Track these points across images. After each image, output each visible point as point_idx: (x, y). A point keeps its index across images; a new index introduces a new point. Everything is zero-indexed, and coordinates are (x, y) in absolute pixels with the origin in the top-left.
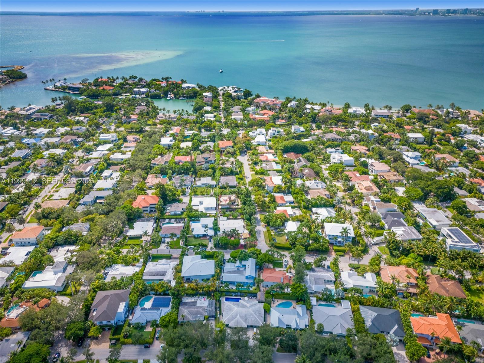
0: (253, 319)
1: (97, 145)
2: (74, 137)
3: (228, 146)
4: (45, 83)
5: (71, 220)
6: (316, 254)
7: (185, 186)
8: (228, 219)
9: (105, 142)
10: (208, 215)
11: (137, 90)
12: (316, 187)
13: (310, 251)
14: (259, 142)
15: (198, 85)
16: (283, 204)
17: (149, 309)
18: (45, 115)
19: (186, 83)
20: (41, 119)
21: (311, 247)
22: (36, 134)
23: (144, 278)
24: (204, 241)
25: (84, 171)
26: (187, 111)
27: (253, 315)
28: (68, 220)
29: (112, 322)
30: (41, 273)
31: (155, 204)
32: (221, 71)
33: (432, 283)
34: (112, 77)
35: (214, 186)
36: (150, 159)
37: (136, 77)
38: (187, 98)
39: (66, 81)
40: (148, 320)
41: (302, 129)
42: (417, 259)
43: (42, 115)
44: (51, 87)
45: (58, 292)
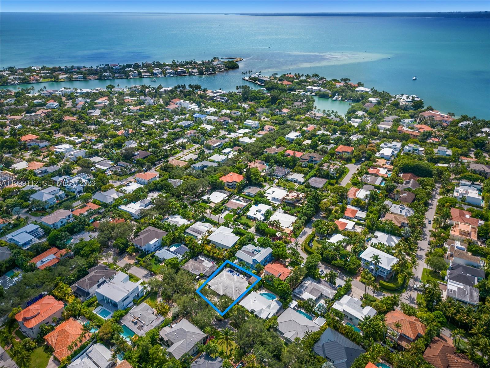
0: (230, 292)
1: (239, 128)
2: (227, 119)
3: (345, 152)
4: (244, 74)
5: (175, 176)
6: (340, 272)
7: (277, 176)
8: (285, 212)
9: (246, 128)
10: (271, 204)
11: (310, 87)
12: (399, 213)
13: (333, 265)
14: (383, 154)
15: (372, 89)
16: (350, 218)
17: (171, 252)
18: (223, 99)
19: (363, 86)
20: (219, 101)
21: (336, 262)
22: (207, 112)
23: (187, 231)
24: (250, 223)
25: (212, 145)
26: (336, 113)
27: (232, 288)
28: (174, 176)
29: (143, 248)
30: (134, 203)
31: (237, 182)
32: (414, 78)
33: (434, 348)
34: (299, 74)
35: (302, 183)
36: (265, 148)
37: (318, 76)
38: (353, 102)
39: (261, 74)
40: (165, 258)
41: (449, 152)
42: (439, 318)
43: (221, 98)
44: (247, 78)
45: (135, 219)
